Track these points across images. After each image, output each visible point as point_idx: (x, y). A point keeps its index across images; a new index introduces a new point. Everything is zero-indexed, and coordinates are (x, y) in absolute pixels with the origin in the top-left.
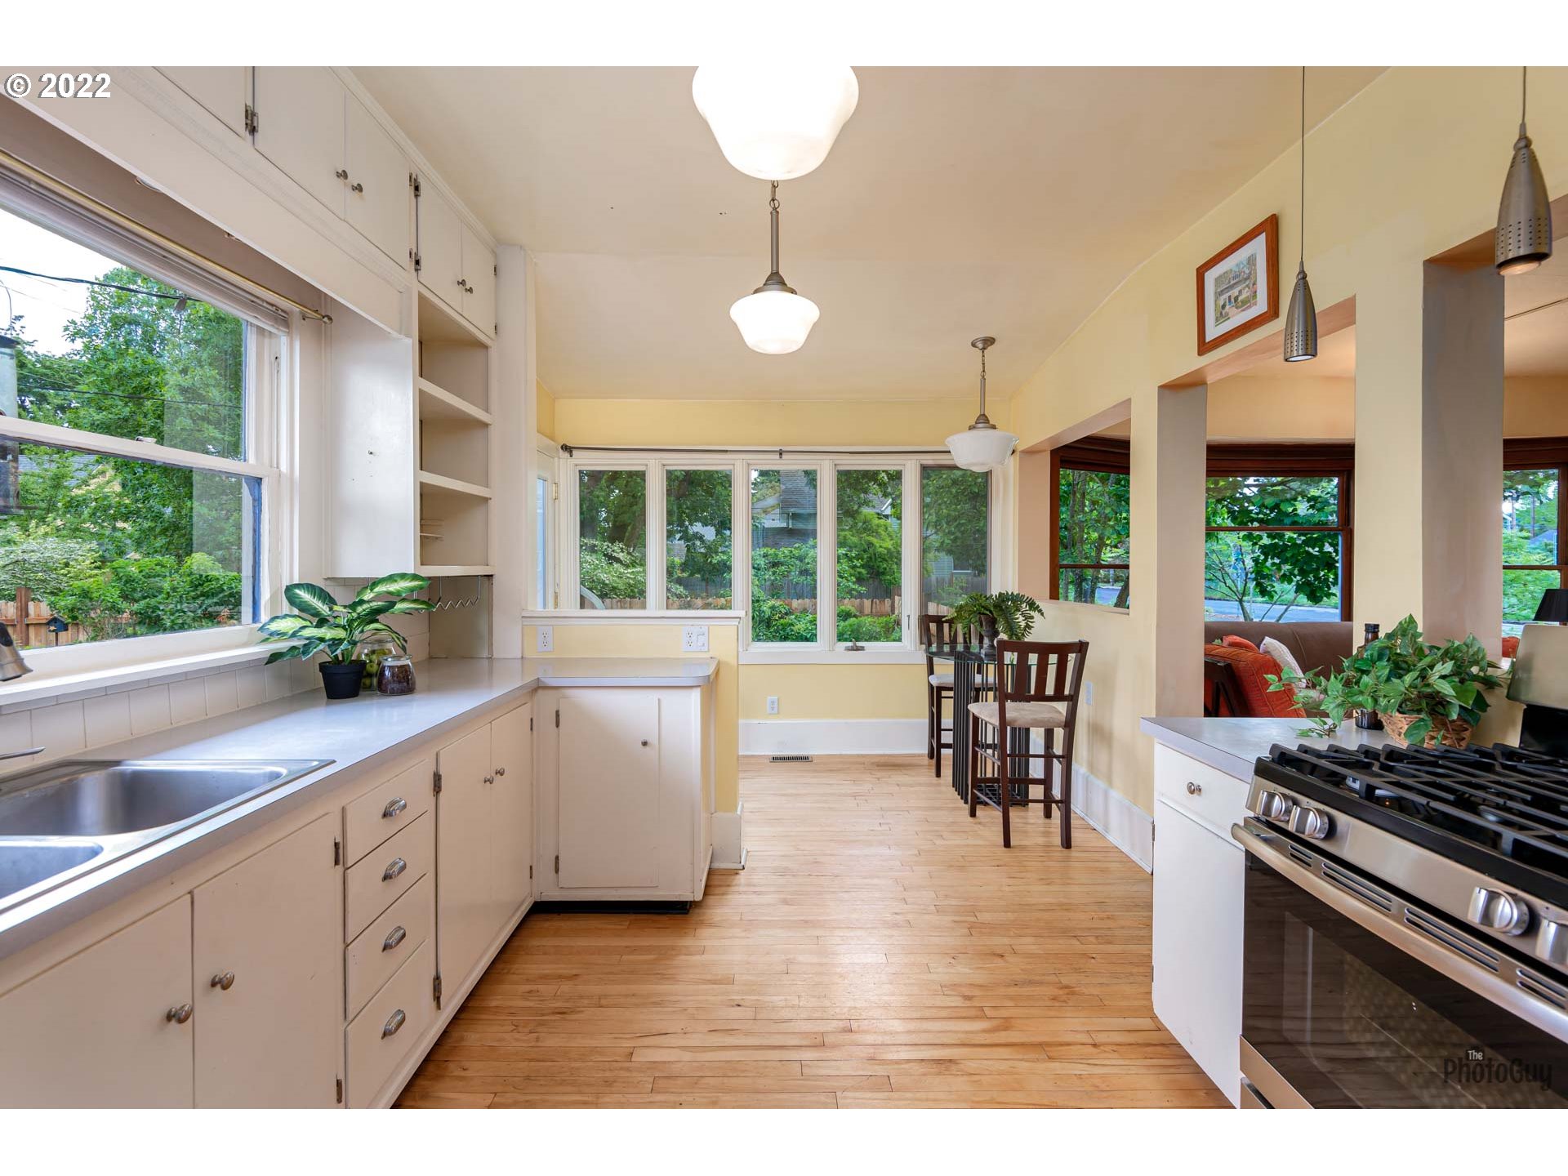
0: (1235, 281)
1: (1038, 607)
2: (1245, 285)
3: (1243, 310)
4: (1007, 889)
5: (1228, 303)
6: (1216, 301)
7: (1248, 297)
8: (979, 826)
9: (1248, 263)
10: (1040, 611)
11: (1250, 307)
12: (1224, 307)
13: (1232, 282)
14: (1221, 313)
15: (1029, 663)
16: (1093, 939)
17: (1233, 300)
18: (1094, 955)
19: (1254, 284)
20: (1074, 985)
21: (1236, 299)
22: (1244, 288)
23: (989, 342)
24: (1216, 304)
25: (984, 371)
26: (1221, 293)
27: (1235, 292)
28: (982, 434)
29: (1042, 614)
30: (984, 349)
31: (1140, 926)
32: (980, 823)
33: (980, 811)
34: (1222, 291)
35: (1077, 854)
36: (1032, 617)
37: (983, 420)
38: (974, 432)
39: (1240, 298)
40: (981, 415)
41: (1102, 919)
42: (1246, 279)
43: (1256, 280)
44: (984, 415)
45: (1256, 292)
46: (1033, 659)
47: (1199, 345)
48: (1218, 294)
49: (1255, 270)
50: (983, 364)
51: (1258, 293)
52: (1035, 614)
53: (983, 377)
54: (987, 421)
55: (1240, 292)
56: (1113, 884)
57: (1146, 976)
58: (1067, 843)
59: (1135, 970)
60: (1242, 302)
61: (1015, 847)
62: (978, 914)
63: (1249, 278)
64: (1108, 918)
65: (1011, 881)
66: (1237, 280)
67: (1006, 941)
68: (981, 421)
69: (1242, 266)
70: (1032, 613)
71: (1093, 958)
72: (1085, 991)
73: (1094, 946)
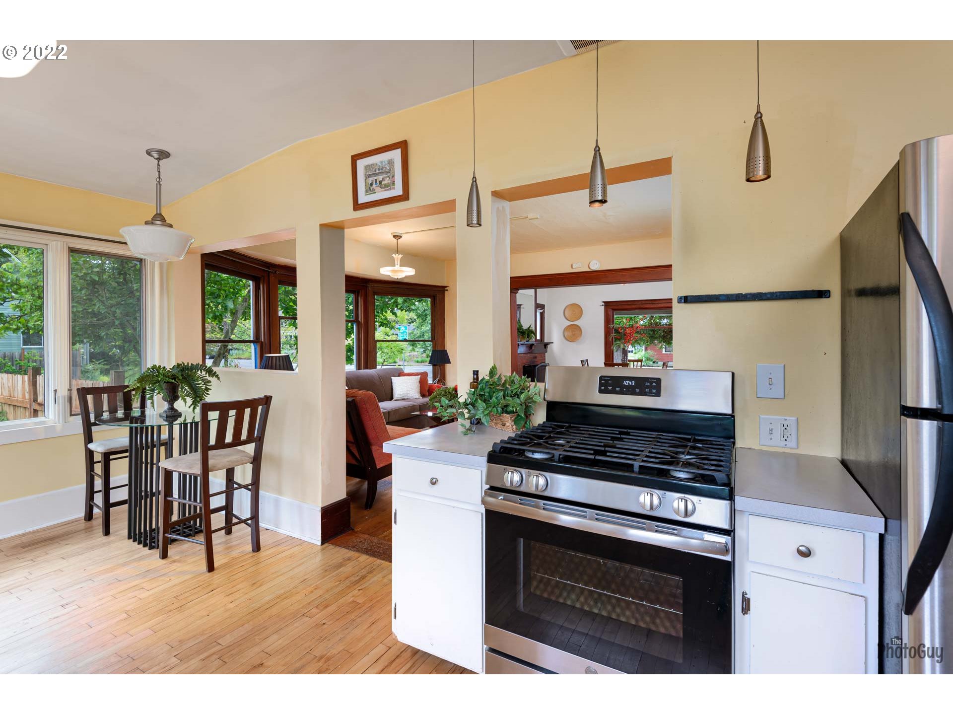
0: (379, 171)
1: (215, 373)
2: (387, 175)
3: (386, 190)
4: (232, 606)
5: (374, 183)
6: (365, 180)
7: (388, 183)
8: (175, 564)
9: (389, 163)
10: (217, 376)
11: (390, 189)
12: (371, 185)
13: (377, 172)
14: (370, 188)
15: (209, 419)
16: (315, 610)
17: (378, 182)
18: (324, 622)
19: (393, 177)
20: (326, 652)
21: (380, 182)
22: (386, 177)
23: (163, 155)
24: (366, 183)
25: (159, 178)
26: (370, 176)
27: (380, 178)
28: (157, 230)
29: (219, 378)
30: (159, 159)
31: (337, 583)
32: (174, 561)
33: (172, 550)
34: (370, 175)
35: (269, 552)
36: (209, 382)
37: (159, 218)
38: (150, 228)
39: (383, 183)
40: (157, 214)
41: (312, 592)
42: (387, 172)
43: (394, 175)
44: (160, 214)
45: (394, 182)
46: (214, 415)
47: (354, 204)
48: (367, 176)
49: (394, 169)
50: (159, 172)
51: (395, 182)
52: (213, 380)
53: (159, 182)
54: (163, 220)
55: (383, 179)
56: (303, 563)
57: (361, 616)
58: (257, 547)
59: (352, 616)
60: (385, 185)
61: (218, 568)
62: (219, 641)
63: (390, 172)
64: (315, 589)
65: (231, 598)
66: (381, 171)
67: (257, 649)
68: (159, 219)
69: (384, 164)
70: (210, 379)
71: (324, 624)
72: (335, 651)
73: (319, 615)
